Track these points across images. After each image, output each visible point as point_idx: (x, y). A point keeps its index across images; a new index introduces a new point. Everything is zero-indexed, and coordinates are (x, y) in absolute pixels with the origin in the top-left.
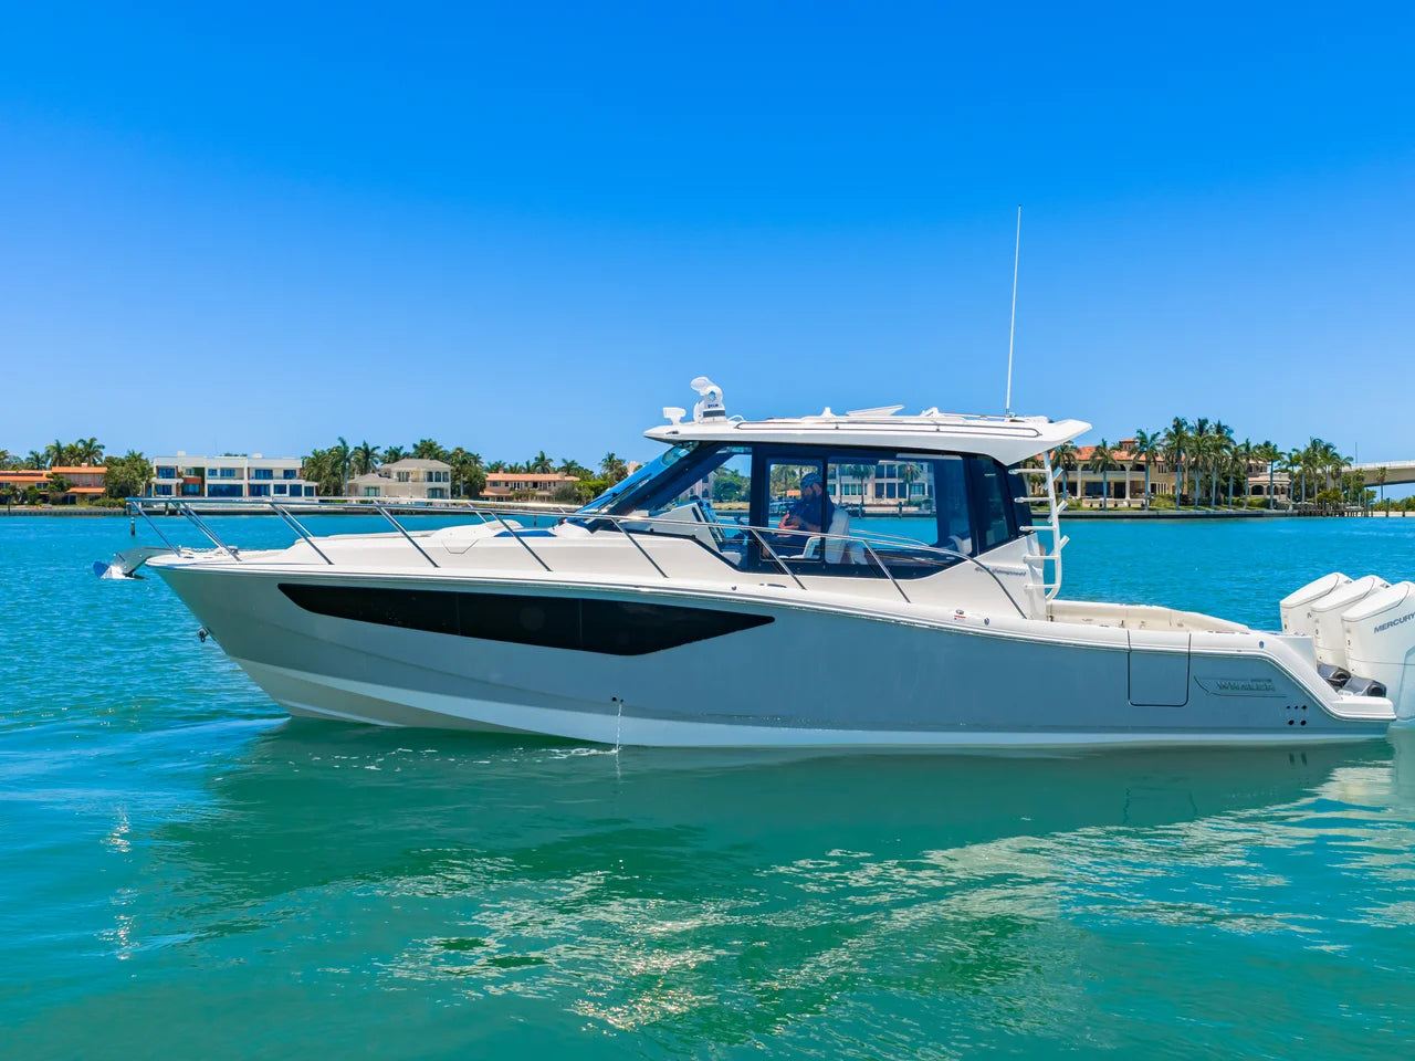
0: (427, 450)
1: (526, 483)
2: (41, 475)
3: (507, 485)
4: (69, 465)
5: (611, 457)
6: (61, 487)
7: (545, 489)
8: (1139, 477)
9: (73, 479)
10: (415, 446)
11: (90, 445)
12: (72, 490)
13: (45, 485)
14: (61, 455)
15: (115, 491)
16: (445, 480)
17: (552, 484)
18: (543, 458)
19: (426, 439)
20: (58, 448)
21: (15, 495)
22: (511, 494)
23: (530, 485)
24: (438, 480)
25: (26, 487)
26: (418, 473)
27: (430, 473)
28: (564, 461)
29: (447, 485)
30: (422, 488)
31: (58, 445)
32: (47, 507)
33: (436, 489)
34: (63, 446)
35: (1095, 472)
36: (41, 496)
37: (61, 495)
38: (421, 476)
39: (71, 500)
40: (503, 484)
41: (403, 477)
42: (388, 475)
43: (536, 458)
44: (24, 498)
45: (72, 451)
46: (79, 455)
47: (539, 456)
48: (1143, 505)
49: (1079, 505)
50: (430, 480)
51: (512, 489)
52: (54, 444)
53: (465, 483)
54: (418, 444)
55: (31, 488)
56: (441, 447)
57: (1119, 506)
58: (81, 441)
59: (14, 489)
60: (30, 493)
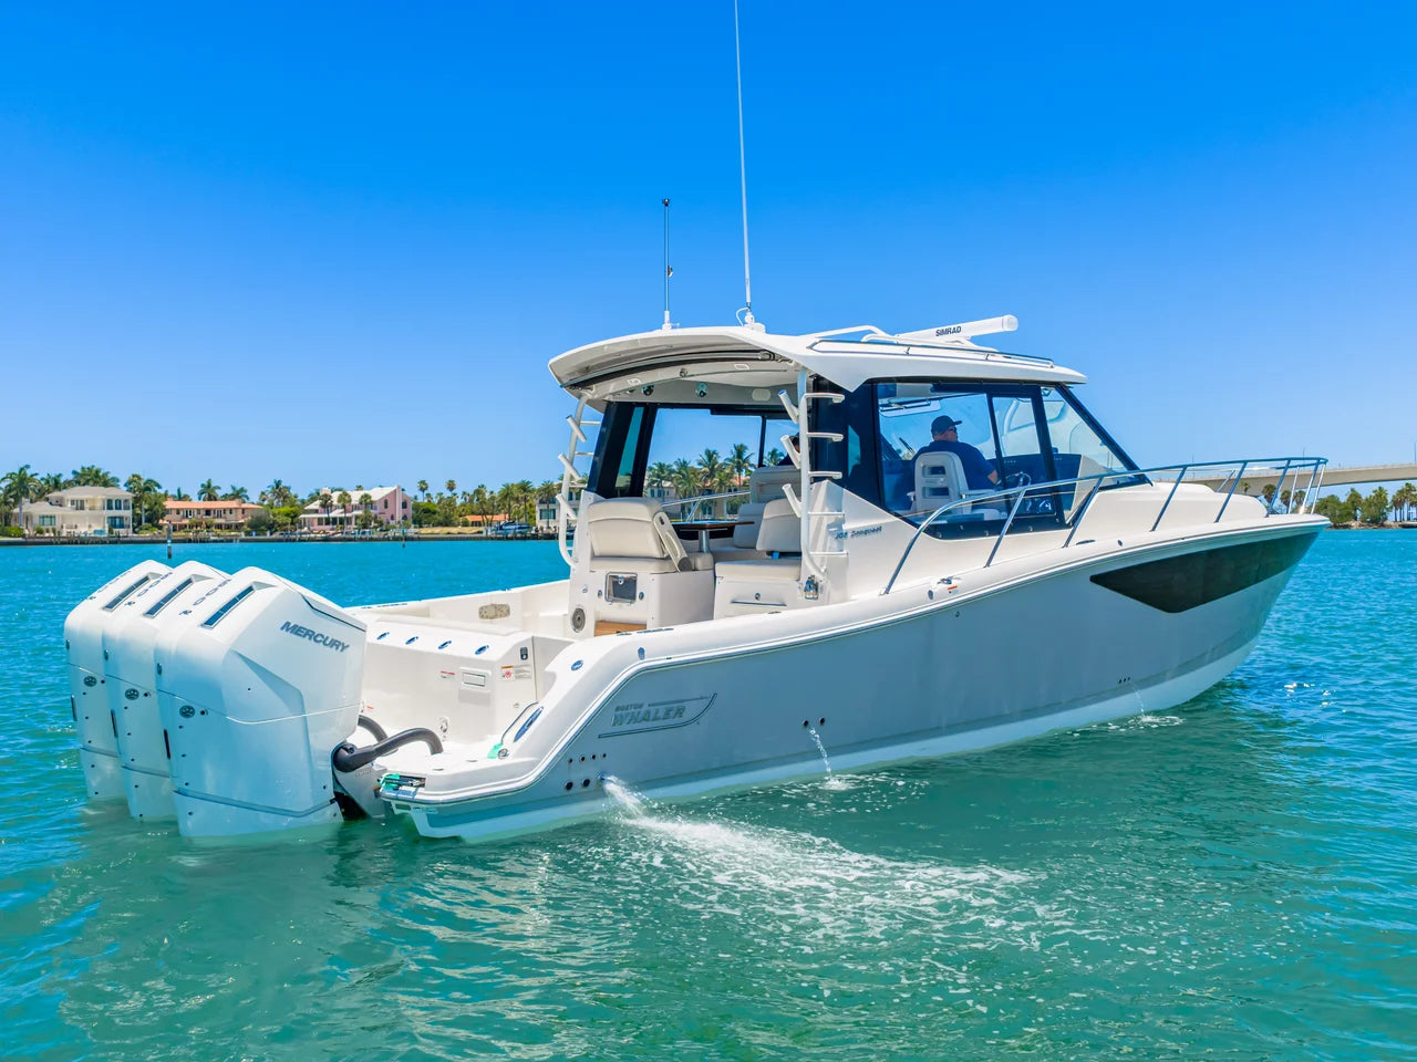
0: (92, 477)
1: (199, 510)
3: (178, 513)
5: (278, 484)
7: (219, 516)
10: (74, 472)
16: (127, 508)
17: (228, 512)
18: (209, 486)
19: (86, 466)
22: (186, 522)
23: (203, 512)
24: (118, 508)
26: (94, 500)
27: (109, 501)
28: (233, 488)
29: (128, 513)
30: (100, 516)
33: (115, 518)
38: (99, 504)
40: (174, 512)
41: (80, 506)
42: (60, 503)
43: (203, 485)
47: (206, 483)
50: (110, 508)
51: (183, 518)
53: (146, 511)
54: (79, 471)
56: (107, 474)
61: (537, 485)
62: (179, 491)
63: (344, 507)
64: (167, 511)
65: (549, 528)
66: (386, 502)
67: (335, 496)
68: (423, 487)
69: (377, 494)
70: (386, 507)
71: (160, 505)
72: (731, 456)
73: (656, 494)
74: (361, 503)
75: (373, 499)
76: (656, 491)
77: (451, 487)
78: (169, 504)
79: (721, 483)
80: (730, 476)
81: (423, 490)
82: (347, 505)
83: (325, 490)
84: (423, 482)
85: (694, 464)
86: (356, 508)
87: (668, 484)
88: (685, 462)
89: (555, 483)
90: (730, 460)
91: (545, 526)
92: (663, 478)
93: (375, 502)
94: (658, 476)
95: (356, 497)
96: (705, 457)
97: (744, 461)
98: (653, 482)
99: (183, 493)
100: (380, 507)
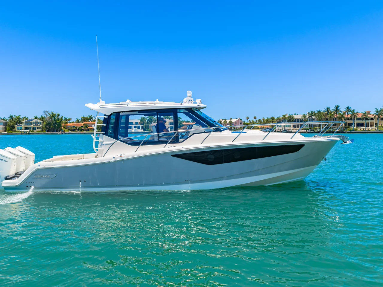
2: (81, 124)
3: (186, 126)
4: (86, 122)
6: (87, 127)
8: (372, 121)
9: (89, 125)
11: (91, 117)
12: (89, 128)
13: (83, 127)
14: (84, 119)
15: (99, 128)
16: (172, 125)
20: (84, 118)
21: (77, 129)
25: (79, 127)
27: (170, 123)
31: (84, 117)
32: (84, 132)
34: (85, 117)
35: (363, 120)
36: (83, 129)
37: (87, 129)
39: (88, 130)
40: (185, 125)
44: (79, 129)
45: (87, 118)
46: (88, 119)
48: (376, 129)
49: (357, 129)
50: (170, 124)
52: (83, 117)
55: (80, 127)
57: (369, 129)
58: (89, 116)
59: (76, 127)
60: (80, 129)
61: (276, 118)
62: (187, 120)
63: (225, 124)
64: (184, 125)
65: (279, 129)
66: (236, 123)
67: (223, 122)
68: (248, 118)
69: (234, 121)
70: (236, 124)
71: (182, 124)
72: (334, 109)
73: (311, 120)
74: (229, 123)
75: (232, 122)
76: (311, 119)
77: (255, 118)
78: (184, 123)
79: (330, 117)
80: (333, 115)
81: (248, 119)
82: (226, 123)
83: (221, 120)
84: (248, 117)
85: (322, 111)
86: (228, 124)
87: (314, 117)
88: (320, 111)
89: (281, 117)
90: (334, 110)
91: (278, 129)
92: (312, 116)
93: (233, 123)
94: (311, 115)
95: (228, 121)
96: (326, 109)
97: (338, 110)
98: (310, 117)
99: (188, 120)
100: (234, 124)
